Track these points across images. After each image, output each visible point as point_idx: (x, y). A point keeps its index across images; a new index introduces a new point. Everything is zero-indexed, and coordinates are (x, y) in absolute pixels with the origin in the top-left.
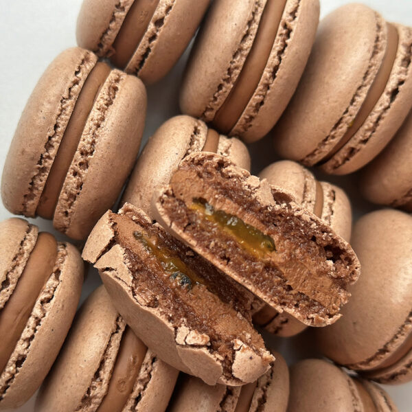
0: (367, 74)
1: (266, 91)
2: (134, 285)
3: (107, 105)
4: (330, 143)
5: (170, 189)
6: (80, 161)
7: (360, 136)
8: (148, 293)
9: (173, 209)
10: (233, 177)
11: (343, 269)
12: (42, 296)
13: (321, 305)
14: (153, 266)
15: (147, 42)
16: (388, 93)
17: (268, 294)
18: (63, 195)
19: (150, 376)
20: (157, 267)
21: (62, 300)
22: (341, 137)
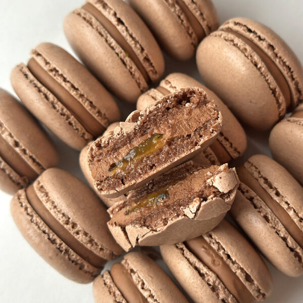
0: (100, 33)
1: (85, 98)
2: (150, 229)
3: (47, 196)
4: (135, 71)
5: (96, 182)
6: (71, 227)
7: (138, 52)
8: (159, 222)
9: (109, 186)
10: (108, 142)
11: (194, 99)
12: (139, 287)
13: (208, 121)
14: (147, 212)
15: (26, 156)
16: (118, 25)
17: (185, 150)
18: (89, 246)
19: (218, 243)
20: (148, 210)
21: (147, 276)
22: (133, 63)
